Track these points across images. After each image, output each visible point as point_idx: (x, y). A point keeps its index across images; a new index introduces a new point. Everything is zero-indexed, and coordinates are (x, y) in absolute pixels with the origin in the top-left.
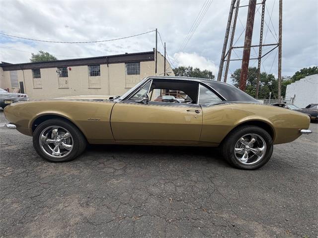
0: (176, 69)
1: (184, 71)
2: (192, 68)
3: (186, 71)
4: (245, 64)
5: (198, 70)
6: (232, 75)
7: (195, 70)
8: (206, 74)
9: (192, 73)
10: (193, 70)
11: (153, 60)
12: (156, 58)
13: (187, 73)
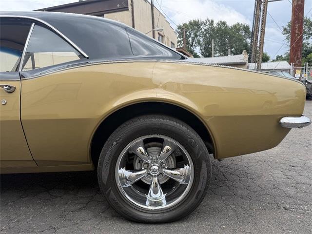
0: (185, 25)
1: (199, 27)
2: (212, 22)
3: (203, 27)
4: (298, 5)
5: (224, 23)
6: (285, 30)
7: (219, 24)
8: (239, 30)
9: (213, 29)
10: (215, 25)
11: (126, 9)
12: (132, 5)
13: (206, 30)
